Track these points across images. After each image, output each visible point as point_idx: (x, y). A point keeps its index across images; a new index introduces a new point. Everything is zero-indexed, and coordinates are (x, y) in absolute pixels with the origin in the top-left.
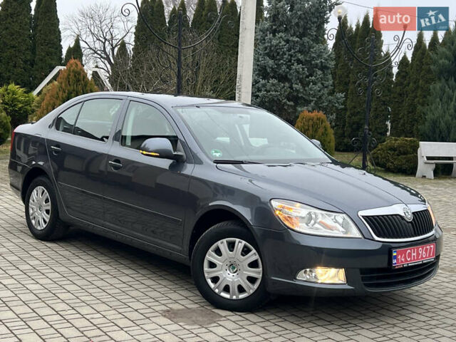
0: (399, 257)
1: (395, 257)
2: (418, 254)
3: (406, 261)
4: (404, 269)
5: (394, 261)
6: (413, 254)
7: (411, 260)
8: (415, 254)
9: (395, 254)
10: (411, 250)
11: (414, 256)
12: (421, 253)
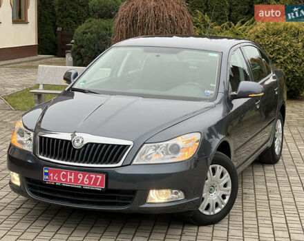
0: (52, 175)
1: (46, 174)
2: (76, 179)
3: (59, 180)
4: (55, 186)
5: (45, 177)
6: (69, 177)
7: (66, 181)
8: (73, 177)
9: (47, 171)
10: (67, 172)
11: (71, 179)
12: (81, 178)
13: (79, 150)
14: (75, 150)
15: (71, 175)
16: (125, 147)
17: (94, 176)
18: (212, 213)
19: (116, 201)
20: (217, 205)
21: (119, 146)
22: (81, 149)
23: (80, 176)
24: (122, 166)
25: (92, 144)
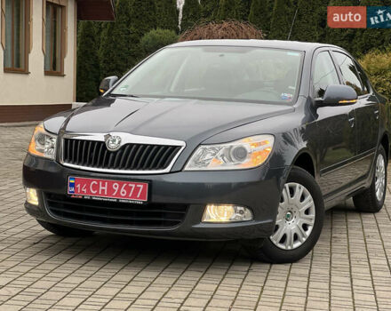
0: (79, 186)
1: (72, 185)
2: (111, 190)
3: (89, 191)
4: (83, 201)
5: (71, 189)
6: (101, 188)
7: (97, 193)
8: (106, 188)
9: (72, 181)
10: (98, 182)
11: (103, 190)
12: (117, 189)
13: (115, 153)
14: (109, 152)
15: (103, 185)
16: (175, 149)
17: (134, 186)
18: (289, 248)
19: (163, 219)
20: (296, 238)
21: (167, 147)
22: (117, 151)
23: (116, 186)
24: (170, 172)
25: (132, 145)
